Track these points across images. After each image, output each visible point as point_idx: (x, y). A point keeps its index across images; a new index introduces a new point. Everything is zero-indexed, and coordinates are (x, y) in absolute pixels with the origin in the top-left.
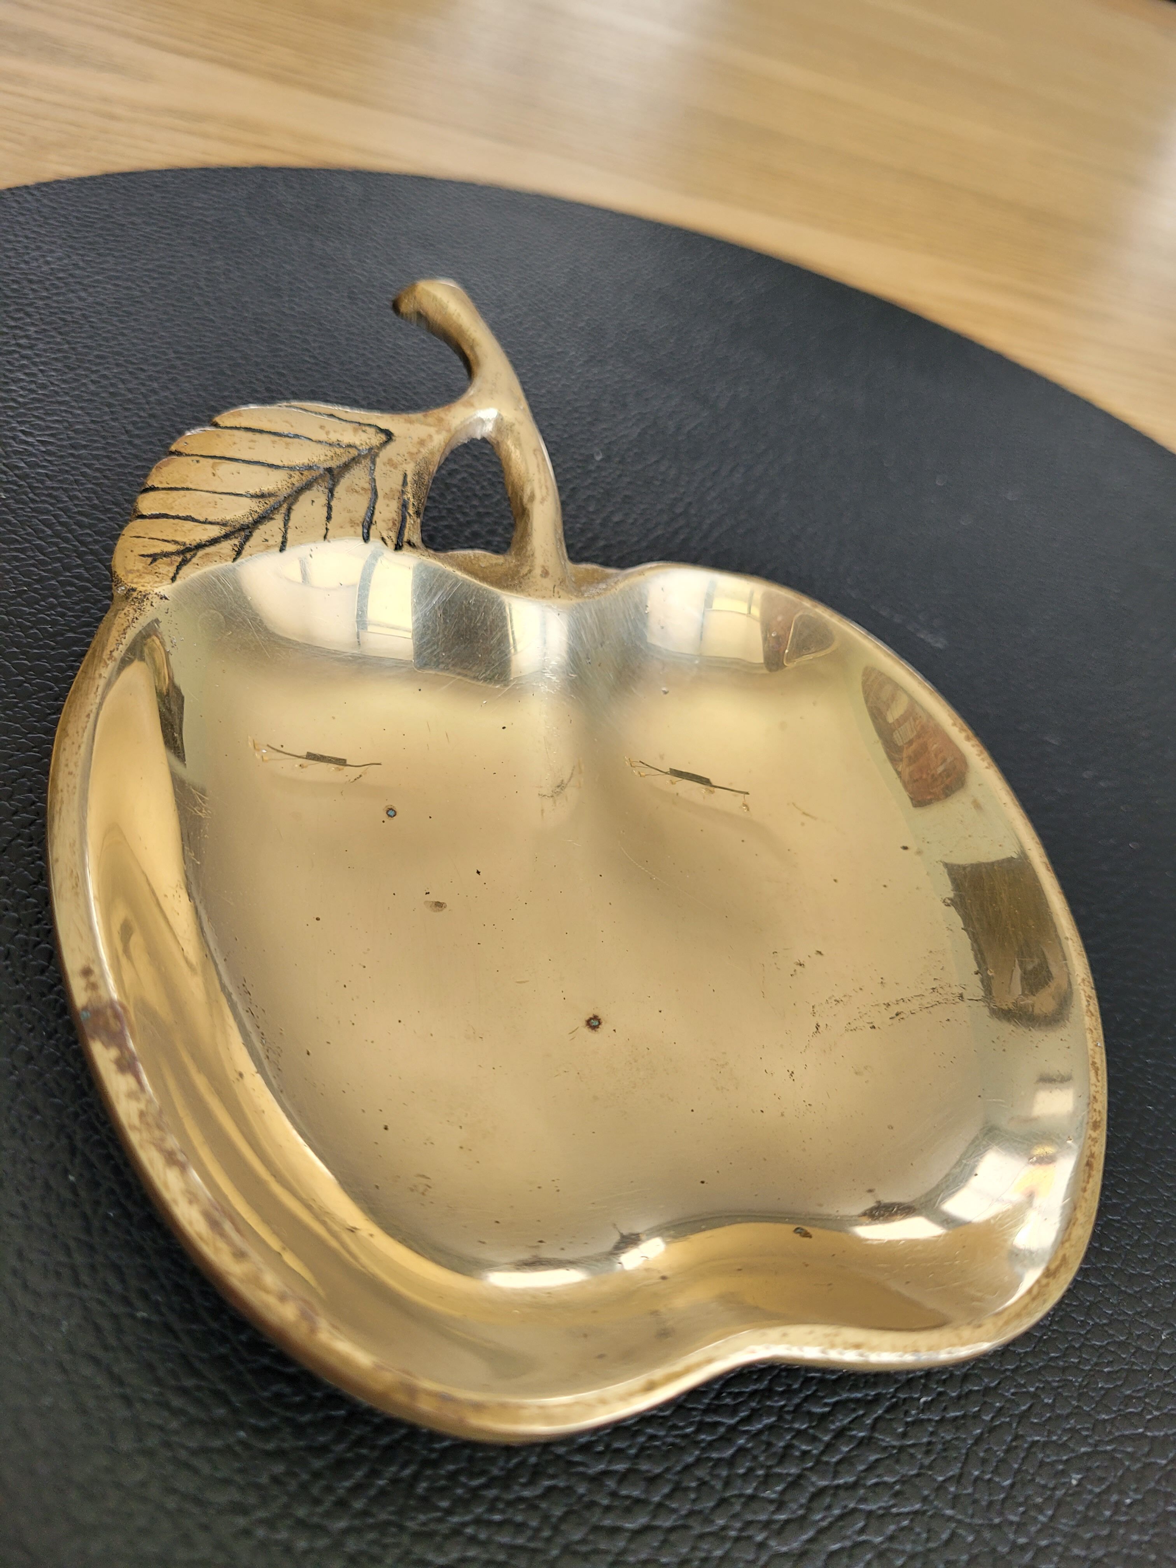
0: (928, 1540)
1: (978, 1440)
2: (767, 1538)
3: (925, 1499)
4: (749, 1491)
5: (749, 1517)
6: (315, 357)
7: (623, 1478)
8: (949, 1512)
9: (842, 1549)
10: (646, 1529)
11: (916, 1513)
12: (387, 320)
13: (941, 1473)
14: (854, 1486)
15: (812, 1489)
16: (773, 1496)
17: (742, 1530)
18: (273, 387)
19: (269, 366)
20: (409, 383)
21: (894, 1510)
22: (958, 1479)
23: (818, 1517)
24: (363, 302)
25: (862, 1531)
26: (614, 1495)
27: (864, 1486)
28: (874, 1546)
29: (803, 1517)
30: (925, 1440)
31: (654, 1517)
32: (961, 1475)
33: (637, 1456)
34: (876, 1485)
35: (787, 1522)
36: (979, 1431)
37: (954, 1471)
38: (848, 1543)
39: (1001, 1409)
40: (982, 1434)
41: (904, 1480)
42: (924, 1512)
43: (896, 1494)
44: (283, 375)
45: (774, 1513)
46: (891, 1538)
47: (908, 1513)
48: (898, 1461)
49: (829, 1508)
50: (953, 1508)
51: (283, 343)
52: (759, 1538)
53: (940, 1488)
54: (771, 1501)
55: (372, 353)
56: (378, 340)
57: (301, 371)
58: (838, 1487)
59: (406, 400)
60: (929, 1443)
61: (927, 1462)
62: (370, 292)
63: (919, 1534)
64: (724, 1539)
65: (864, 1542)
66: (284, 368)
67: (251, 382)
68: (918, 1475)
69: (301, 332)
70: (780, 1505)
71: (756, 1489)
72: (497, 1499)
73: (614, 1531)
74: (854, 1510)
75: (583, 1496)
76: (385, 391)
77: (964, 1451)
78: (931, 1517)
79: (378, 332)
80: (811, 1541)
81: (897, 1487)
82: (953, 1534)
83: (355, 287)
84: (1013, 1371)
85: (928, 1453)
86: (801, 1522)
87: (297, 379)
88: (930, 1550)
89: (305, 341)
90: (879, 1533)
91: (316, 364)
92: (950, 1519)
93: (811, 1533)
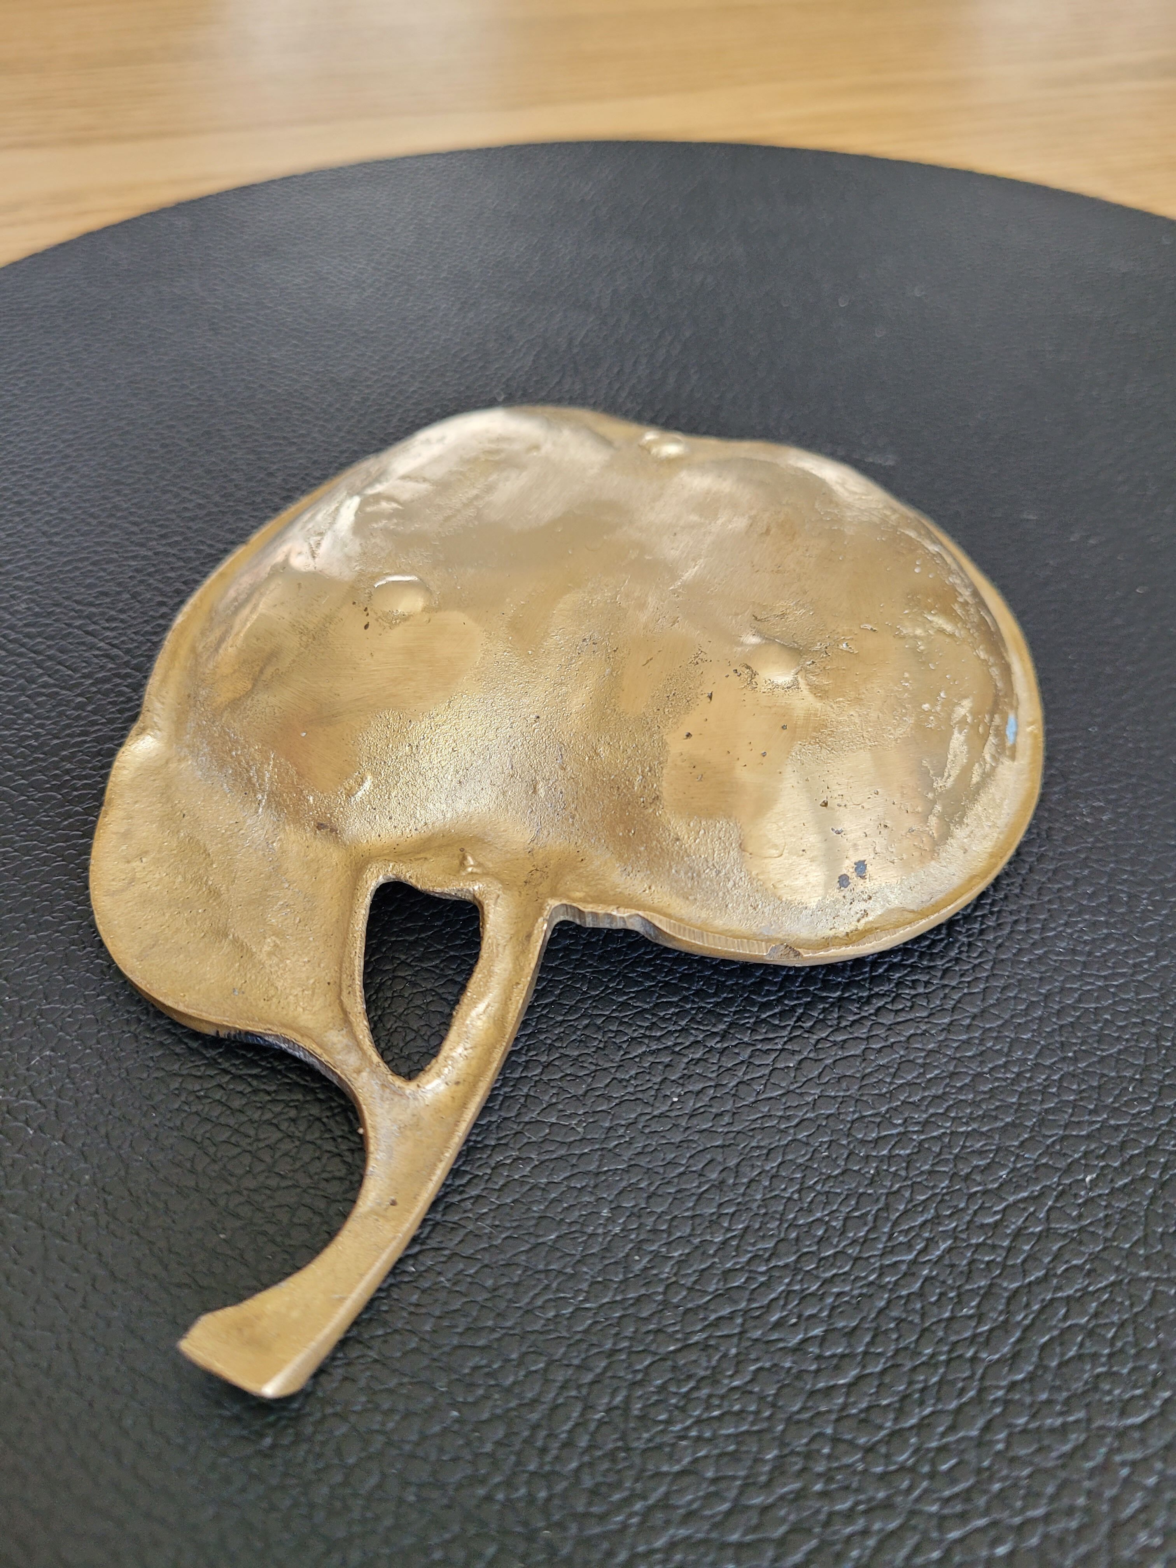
0: (1132, 1305)
1: (1153, 1198)
2: (976, 1353)
3: (1117, 1269)
4: (947, 1315)
5: (953, 1338)
6: (198, 399)
7: (823, 1341)
8: (1144, 1274)
9: (1051, 1339)
10: (859, 1378)
11: (1113, 1284)
12: (254, 338)
13: (1126, 1240)
14: (1046, 1278)
15: (1006, 1294)
16: (971, 1312)
17: (950, 1351)
18: (167, 441)
19: (157, 423)
20: (296, 391)
21: (1091, 1289)
22: (1144, 1241)
23: (1019, 1318)
24: (226, 329)
25: (1066, 1317)
26: (819, 1358)
27: (1055, 1275)
28: (1082, 1327)
29: (1006, 1322)
30: (1101, 1215)
31: (864, 1367)
32: (1146, 1236)
33: (830, 1316)
34: (1066, 1270)
35: (991, 1330)
36: (1151, 1190)
37: (1138, 1234)
38: (1055, 1333)
39: (1166, 1163)
40: (1155, 1192)
41: (1094, 1258)
42: (1121, 1281)
43: (1090, 1272)
44: (173, 427)
45: (976, 1327)
46: (1096, 1315)
47: (1106, 1287)
48: (1081, 1243)
49: (1028, 1305)
50: (1147, 1269)
51: (161, 396)
52: (970, 1354)
53: (1130, 1255)
54: (970, 1317)
55: (251, 375)
56: (253, 361)
57: (189, 416)
58: (1030, 1283)
59: (299, 408)
60: (1106, 1216)
61: (1109, 1234)
62: (230, 317)
63: (1122, 1303)
64: (936, 1366)
65: (1070, 1327)
66: (171, 419)
67: (144, 445)
68: (1104, 1249)
69: (177, 380)
70: (980, 1317)
71: (952, 1311)
72: (710, 1396)
73: (829, 1391)
74: (1052, 1300)
75: (790, 1368)
76: (274, 407)
77: (1142, 1213)
78: (1129, 1282)
79: (249, 353)
80: (1019, 1341)
81: (1088, 1267)
82: (1155, 1293)
83: (214, 317)
84: (1167, 1124)
85: (1107, 1226)
86: (1005, 1327)
87: (187, 426)
88: (1137, 1314)
89: (183, 387)
90: (1083, 1314)
91: (201, 405)
92: (1148, 1279)
93: (1018, 1334)
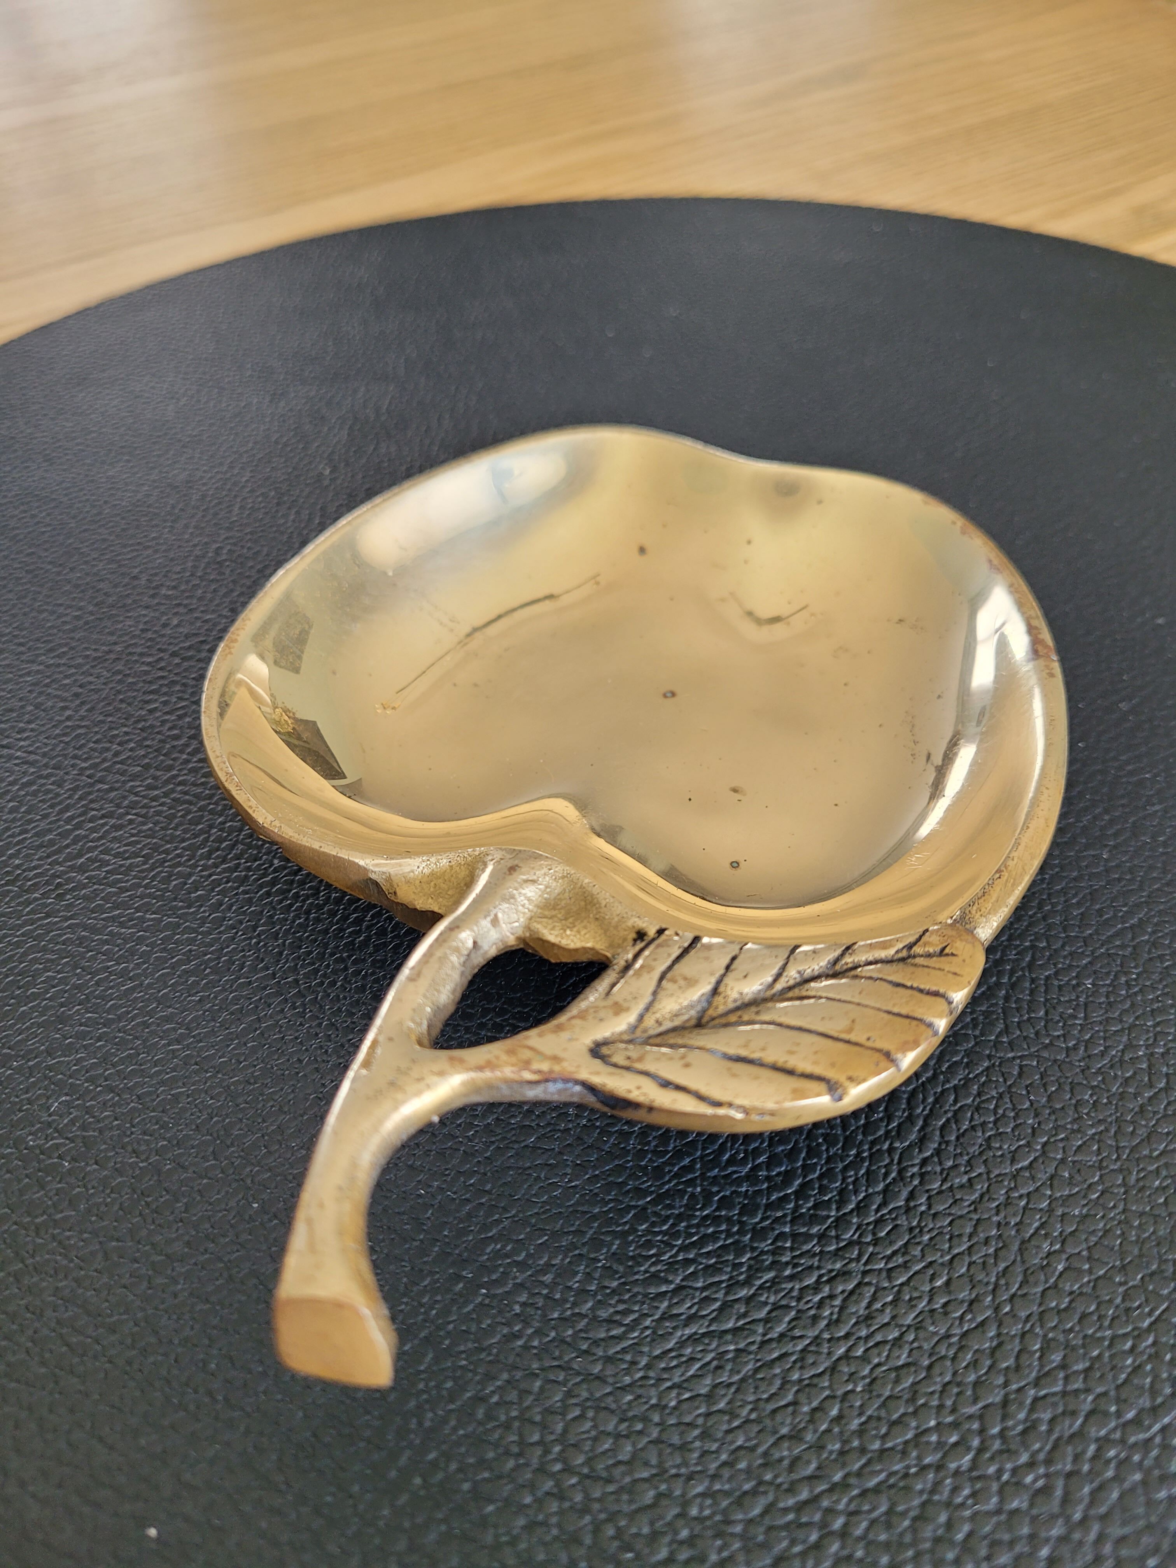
0: (1005, 1081)
1: (1007, 998)
2: (891, 1144)
3: (989, 1057)
4: (862, 1122)
5: (870, 1138)
6: (50, 525)
7: (769, 1165)
8: (1010, 1055)
9: (948, 1120)
10: (803, 1186)
11: (988, 1068)
12: (88, 461)
13: (991, 1034)
14: (935, 1076)
15: (906, 1096)
16: (881, 1115)
17: (870, 1149)
18: (32, 567)
19: (18, 553)
20: (138, 501)
21: (971, 1076)
22: (1006, 1030)
23: (919, 1111)
24: (59, 458)
25: (956, 1101)
26: (768, 1178)
27: (942, 1072)
28: (969, 1106)
29: (910, 1115)
30: (968, 1019)
31: (805, 1177)
32: (1007, 1027)
33: (769, 1146)
34: (949, 1067)
35: (899, 1125)
36: (1004, 992)
37: (1001, 1026)
38: (950, 1115)
39: (1011, 969)
40: (1007, 992)
41: (968, 1053)
42: (994, 1065)
43: (967, 1064)
44: (33, 553)
45: (887, 1126)
46: (979, 1094)
47: (983, 1072)
48: (957, 1045)
49: (924, 1099)
50: (1012, 1050)
51: (13, 529)
52: (886, 1146)
53: (997, 1044)
54: (881, 1119)
55: (93, 495)
56: (92, 481)
57: (46, 542)
58: (923, 1083)
59: (146, 515)
60: (973, 1019)
61: (977, 1033)
62: (60, 447)
63: (997, 1081)
64: (862, 1161)
65: (961, 1107)
66: (30, 548)
67: (11, 574)
68: (976, 1044)
69: (25, 512)
70: (889, 1118)
71: (866, 1118)
72: (688, 1227)
73: (782, 1200)
74: (943, 1092)
75: (747, 1191)
76: (123, 518)
77: (1000, 1011)
78: (1000, 1065)
79: (87, 476)
80: (922, 1128)
81: (965, 1060)
82: (1021, 1067)
83: (45, 449)
84: (1008, 940)
85: (975, 1027)
86: (911, 1119)
87: (46, 550)
88: (1010, 1086)
89: (33, 516)
90: (967, 1097)
91: (54, 529)
92: (1014, 1058)
93: (920, 1123)
